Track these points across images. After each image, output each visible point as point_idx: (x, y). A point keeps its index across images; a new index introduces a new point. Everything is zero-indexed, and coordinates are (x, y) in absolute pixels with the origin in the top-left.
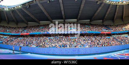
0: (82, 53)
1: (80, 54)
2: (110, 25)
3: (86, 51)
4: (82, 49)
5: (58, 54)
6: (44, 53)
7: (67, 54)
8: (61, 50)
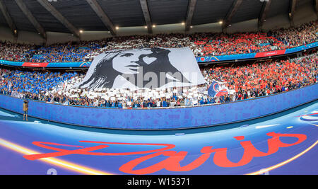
0: (200, 124)
1: (192, 126)
2: (282, 30)
3: (212, 115)
4: (200, 112)
5: (124, 128)
6: (83, 122)
7: (150, 128)
8: (133, 117)
